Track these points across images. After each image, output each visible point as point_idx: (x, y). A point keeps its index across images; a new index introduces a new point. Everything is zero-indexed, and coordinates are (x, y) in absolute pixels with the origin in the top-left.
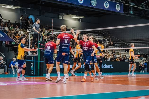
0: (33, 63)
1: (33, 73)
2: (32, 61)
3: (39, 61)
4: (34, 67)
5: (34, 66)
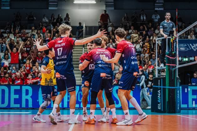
0: (160, 91)
1: (160, 109)
2: (159, 87)
3: (167, 87)
4: (161, 98)
5: (161, 96)
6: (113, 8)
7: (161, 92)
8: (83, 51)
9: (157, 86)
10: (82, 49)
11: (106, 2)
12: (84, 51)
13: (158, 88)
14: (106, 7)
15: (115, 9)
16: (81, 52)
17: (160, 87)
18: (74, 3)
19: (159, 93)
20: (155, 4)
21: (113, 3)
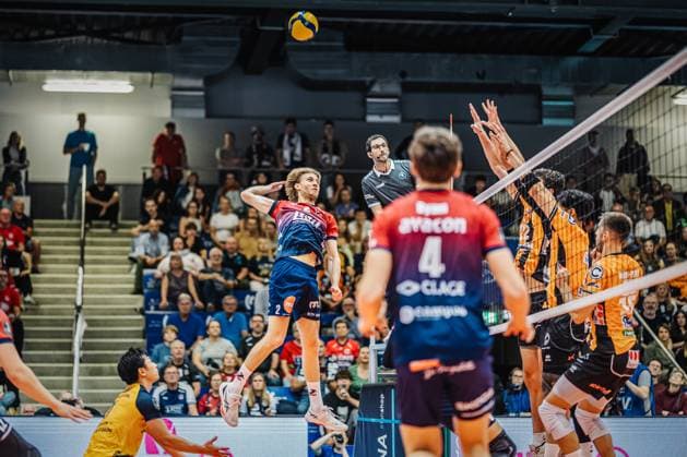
0: (384, 437)
6: (201, 113)
7: (388, 442)
8: (80, 282)
9: (373, 420)
10: (76, 272)
11: (174, 89)
12: (83, 283)
13: (378, 424)
14: (173, 106)
15: (208, 116)
16: (71, 286)
17: (387, 421)
18: (46, 88)
19: (383, 444)
20: (369, 100)
21: (201, 93)
